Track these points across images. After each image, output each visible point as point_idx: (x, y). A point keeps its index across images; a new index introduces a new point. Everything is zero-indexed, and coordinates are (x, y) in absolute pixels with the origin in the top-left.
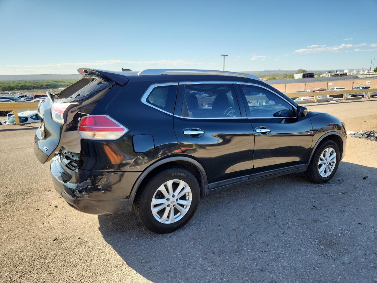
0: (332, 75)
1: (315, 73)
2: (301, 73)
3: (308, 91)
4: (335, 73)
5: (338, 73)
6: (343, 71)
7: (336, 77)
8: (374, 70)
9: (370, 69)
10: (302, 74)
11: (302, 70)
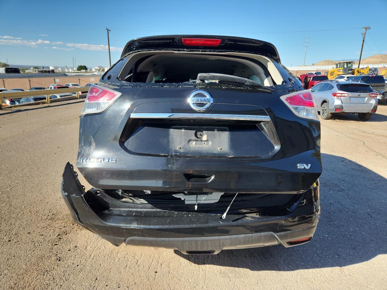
0: (39, 71)
1: (20, 68)
2: (3, 67)
3: (51, 88)
4: (42, 69)
5: (45, 69)
6: (49, 68)
7: (45, 74)
8: (77, 68)
9: (73, 67)
10: (5, 68)
11: (3, 64)
